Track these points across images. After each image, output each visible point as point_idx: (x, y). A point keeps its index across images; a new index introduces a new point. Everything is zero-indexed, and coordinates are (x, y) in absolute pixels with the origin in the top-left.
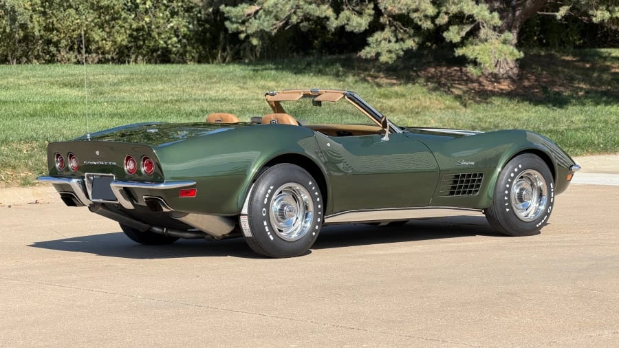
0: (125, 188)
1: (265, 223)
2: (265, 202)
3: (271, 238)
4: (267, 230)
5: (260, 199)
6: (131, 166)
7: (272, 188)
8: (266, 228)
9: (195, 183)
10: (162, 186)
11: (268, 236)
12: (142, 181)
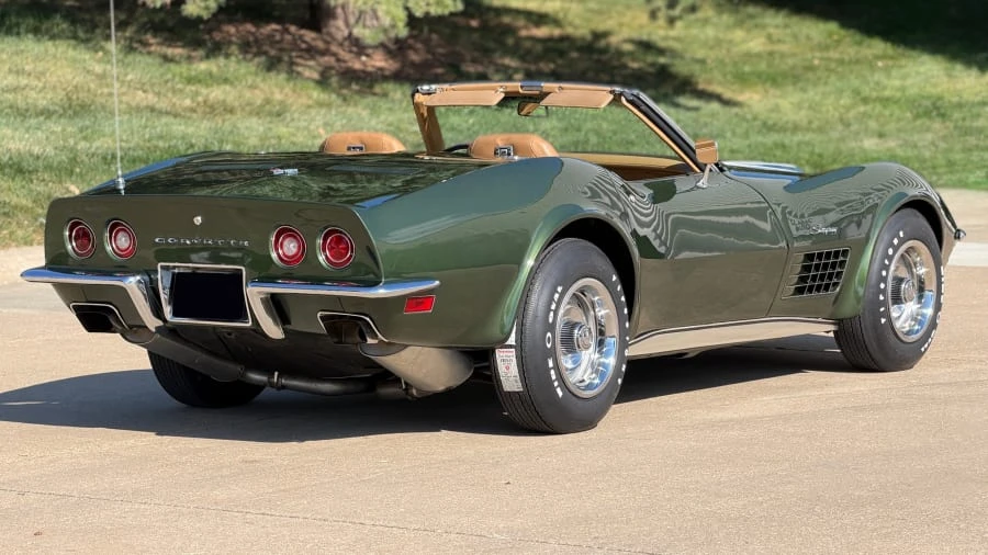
0: (273, 296)
1: (551, 364)
2: (551, 320)
3: (560, 393)
4: (554, 377)
5: (540, 313)
6: (290, 247)
7: (560, 289)
8: (552, 372)
9: (437, 283)
10: (381, 292)
11: (555, 388)
12: (317, 281)
